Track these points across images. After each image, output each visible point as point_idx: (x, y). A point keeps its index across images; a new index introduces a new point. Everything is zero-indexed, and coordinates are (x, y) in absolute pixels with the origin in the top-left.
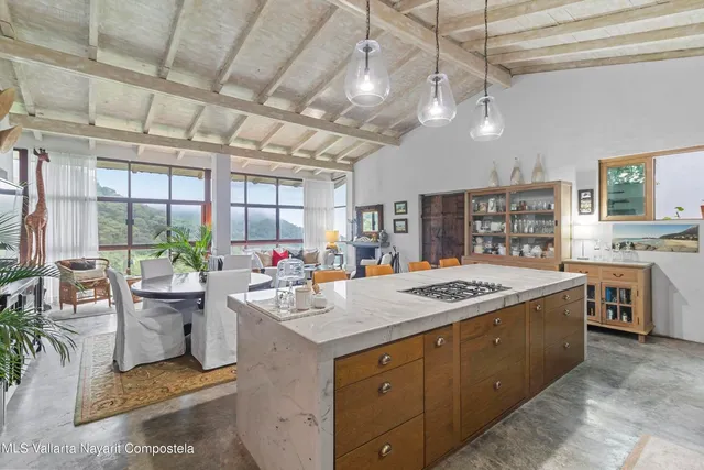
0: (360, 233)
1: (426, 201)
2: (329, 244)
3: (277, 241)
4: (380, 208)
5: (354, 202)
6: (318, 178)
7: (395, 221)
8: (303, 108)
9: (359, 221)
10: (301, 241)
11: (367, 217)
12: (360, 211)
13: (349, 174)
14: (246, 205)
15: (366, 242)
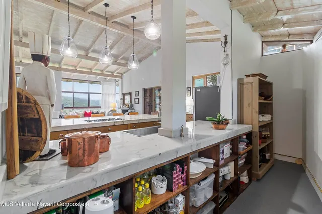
0: (124, 104)
1: (145, 90)
2: (112, 109)
3: (88, 107)
4: (130, 94)
5: (122, 91)
6: (107, 81)
7: (135, 99)
8: (88, 53)
9: (124, 99)
10: (100, 107)
11: (128, 97)
12: (124, 95)
13: (120, 79)
14: (74, 92)
15: (125, 108)
